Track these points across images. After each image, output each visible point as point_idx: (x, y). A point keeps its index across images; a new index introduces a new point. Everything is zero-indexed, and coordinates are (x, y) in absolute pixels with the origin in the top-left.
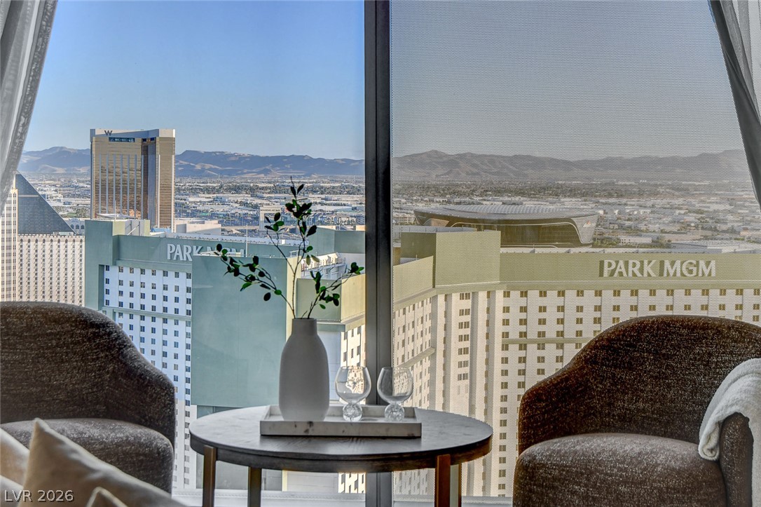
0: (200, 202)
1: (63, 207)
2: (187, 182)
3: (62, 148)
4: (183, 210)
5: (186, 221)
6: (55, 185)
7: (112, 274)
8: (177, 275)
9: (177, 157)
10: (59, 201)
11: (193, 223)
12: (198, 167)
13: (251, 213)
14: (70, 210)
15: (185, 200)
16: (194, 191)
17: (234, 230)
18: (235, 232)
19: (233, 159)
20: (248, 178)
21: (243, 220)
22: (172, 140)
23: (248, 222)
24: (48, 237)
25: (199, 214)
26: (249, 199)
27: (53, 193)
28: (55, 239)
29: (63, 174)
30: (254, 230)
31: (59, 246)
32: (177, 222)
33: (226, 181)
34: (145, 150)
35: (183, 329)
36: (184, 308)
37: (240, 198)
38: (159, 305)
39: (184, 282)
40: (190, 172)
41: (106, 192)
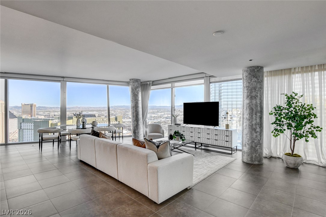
2: (39, 111)
3: (17, 106)
4: (38, 114)
5: (38, 116)
7: (23, 124)
9: (37, 107)
10: (16, 114)
12: (41, 108)
14: (18, 115)
16: (40, 112)
19: (46, 107)
20: (49, 110)
21: (48, 116)
22: (36, 105)
25: (40, 115)
26: (49, 113)
29: (17, 110)
32: (36, 116)
33: (45, 110)
34: (31, 106)
35: (33, 131)
36: (33, 128)
37: (47, 113)
38: (29, 128)
39: (33, 124)
40: (39, 109)
41: (24, 112)
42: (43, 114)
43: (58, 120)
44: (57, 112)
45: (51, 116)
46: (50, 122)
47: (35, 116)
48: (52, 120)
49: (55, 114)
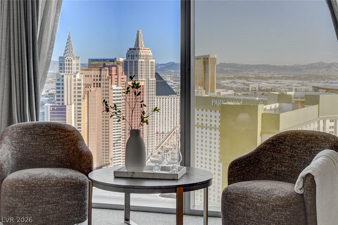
0: (226, 83)
1: (173, 85)
2: (221, 75)
3: (173, 62)
4: (219, 86)
5: (220, 90)
6: (170, 77)
8: (215, 112)
10: (172, 83)
11: (223, 91)
12: (225, 69)
13: (246, 87)
14: (176, 86)
15: (220, 82)
16: (224, 79)
17: (239, 94)
18: (240, 95)
19: (239, 66)
21: (243, 90)
22: (215, 59)
23: (245, 91)
24: (167, 97)
25: (225, 88)
26: (246, 82)
27: (170, 80)
28: (170, 97)
29: (174, 72)
30: (247, 94)
31: (171, 100)
32: (217, 91)
34: (205, 63)
35: (218, 132)
36: (218, 124)
37: (242, 81)
38: (209, 123)
39: (218, 114)
40: (222, 71)
42: (229, 85)
44: (266, 79)
47: (213, 91)
49: (261, 85)
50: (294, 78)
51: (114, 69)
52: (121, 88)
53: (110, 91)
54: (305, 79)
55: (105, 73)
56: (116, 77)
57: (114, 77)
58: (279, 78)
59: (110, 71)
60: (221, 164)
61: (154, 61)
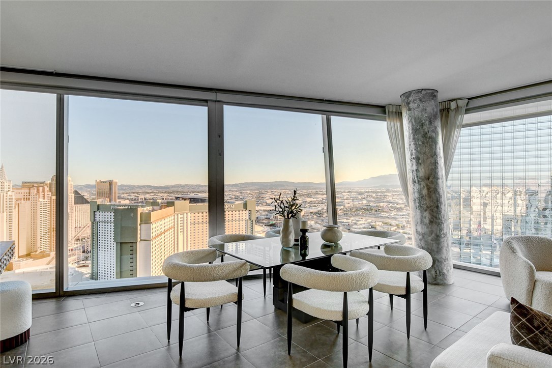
0: (124, 196)
1: (89, 198)
2: (121, 192)
3: (88, 184)
4: (119, 198)
5: (120, 200)
6: (87, 193)
7: (97, 213)
8: (111, 213)
9: (118, 186)
10: (88, 196)
11: (122, 201)
12: (124, 188)
14: (91, 198)
15: (120, 195)
16: (123, 193)
19: (133, 186)
20: (137, 190)
21: (135, 200)
22: (117, 182)
24: (83, 205)
25: (124, 199)
26: (137, 195)
27: (86, 195)
32: (118, 201)
33: (131, 191)
34: (110, 185)
35: (113, 225)
36: (113, 220)
37: (134, 195)
38: (106, 220)
39: (113, 214)
40: (122, 189)
41: (100, 194)
42: (127, 197)
43: (151, 207)
44: (148, 193)
45: (139, 200)
46: (140, 210)
47: (115, 201)
48: (142, 206)
49: (146, 197)
50: (165, 193)
51: (41, 189)
52: (47, 200)
53: (38, 202)
54: (171, 193)
55: (34, 191)
56: (43, 193)
57: (41, 194)
58: (157, 193)
59: (38, 190)
60: (115, 243)
61: (72, 183)
